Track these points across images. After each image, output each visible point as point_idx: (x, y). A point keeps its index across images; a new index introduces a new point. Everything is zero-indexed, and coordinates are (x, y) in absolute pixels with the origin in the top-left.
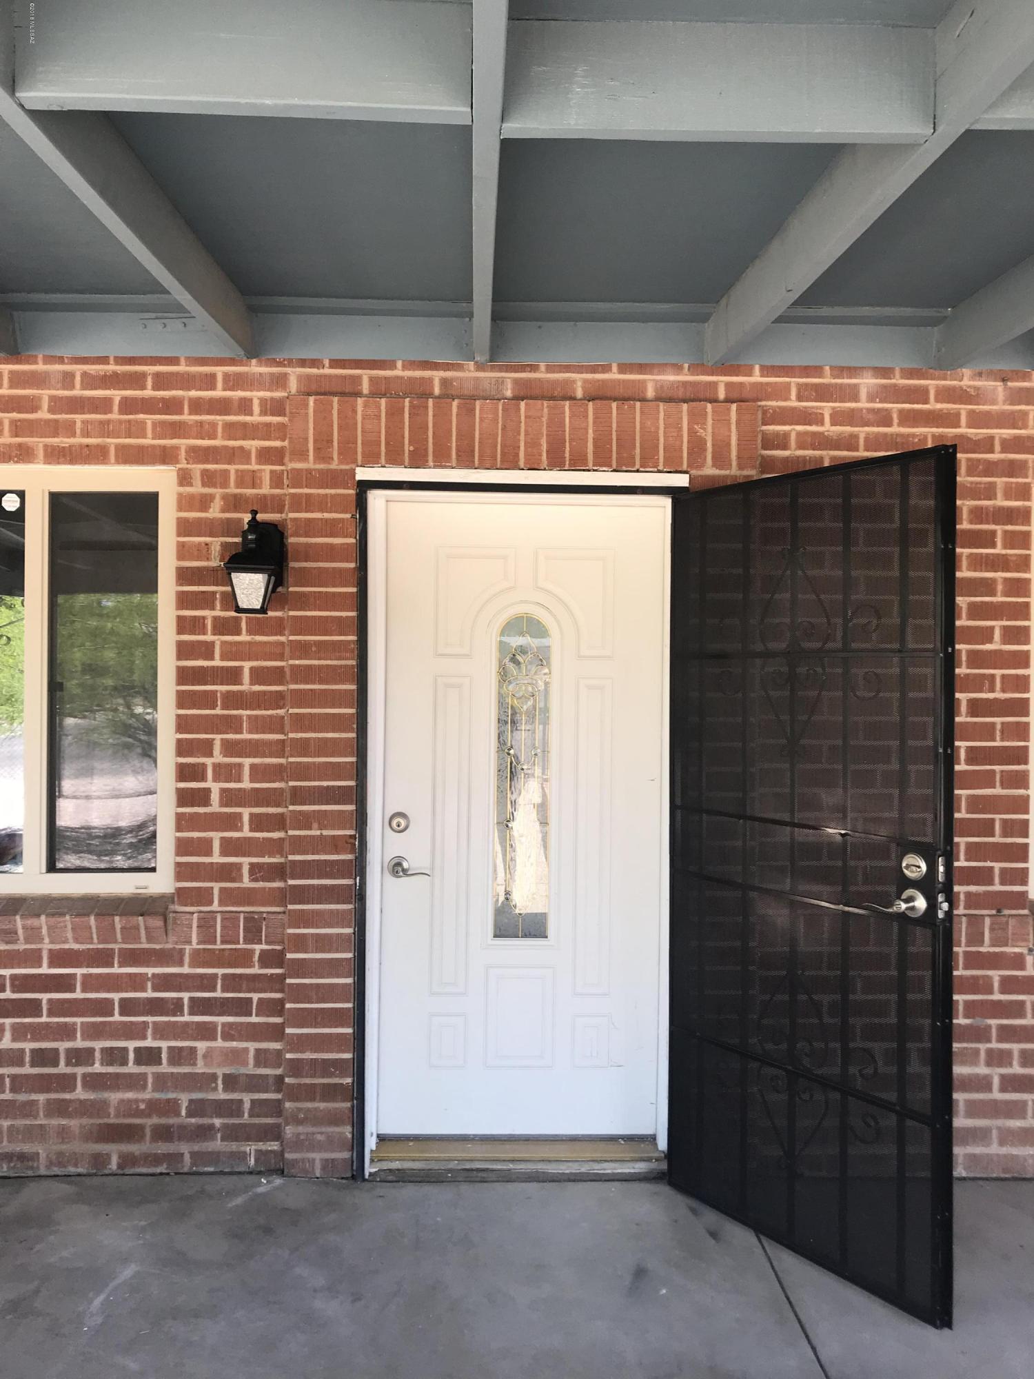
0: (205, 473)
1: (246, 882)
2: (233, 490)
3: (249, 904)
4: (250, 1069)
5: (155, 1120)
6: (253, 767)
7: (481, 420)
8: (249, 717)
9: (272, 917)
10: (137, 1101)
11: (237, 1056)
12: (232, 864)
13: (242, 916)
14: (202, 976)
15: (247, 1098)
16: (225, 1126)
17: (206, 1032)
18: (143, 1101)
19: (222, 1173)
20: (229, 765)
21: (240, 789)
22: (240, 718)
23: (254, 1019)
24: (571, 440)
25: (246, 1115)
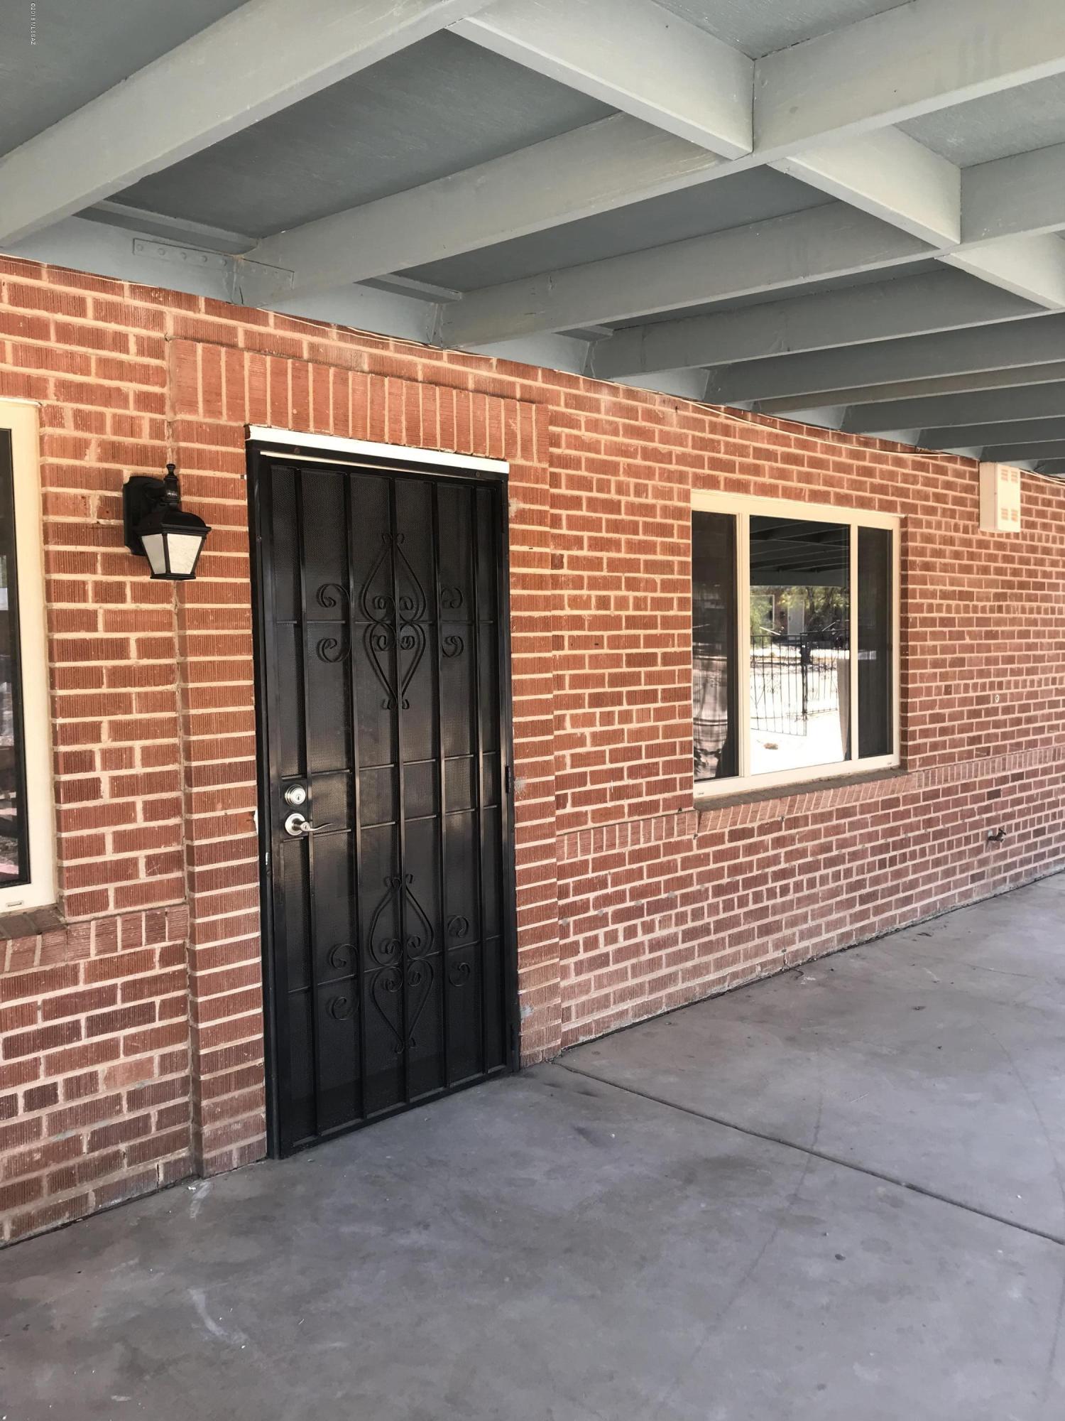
0: (77, 413)
1: (143, 878)
2: (109, 436)
3: (148, 900)
4: (157, 1078)
5: (54, 1168)
6: (145, 750)
7: (354, 390)
8: (139, 694)
9: (175, 910)
10: (30, 1153)
11: (141, 1069)
12: (127, 860)
13: (144, 914)
14: (99, 990)
15: (153, 1111)
16: (132, 1148)
17: (107, 1051)
18: (38, 1150)
19: (130, 1201)
20: (120, 750)
21: (132, 776)
22: (128, 695)
23: (158, 1024)
24: (424, 420)
25: (154, 1129)
